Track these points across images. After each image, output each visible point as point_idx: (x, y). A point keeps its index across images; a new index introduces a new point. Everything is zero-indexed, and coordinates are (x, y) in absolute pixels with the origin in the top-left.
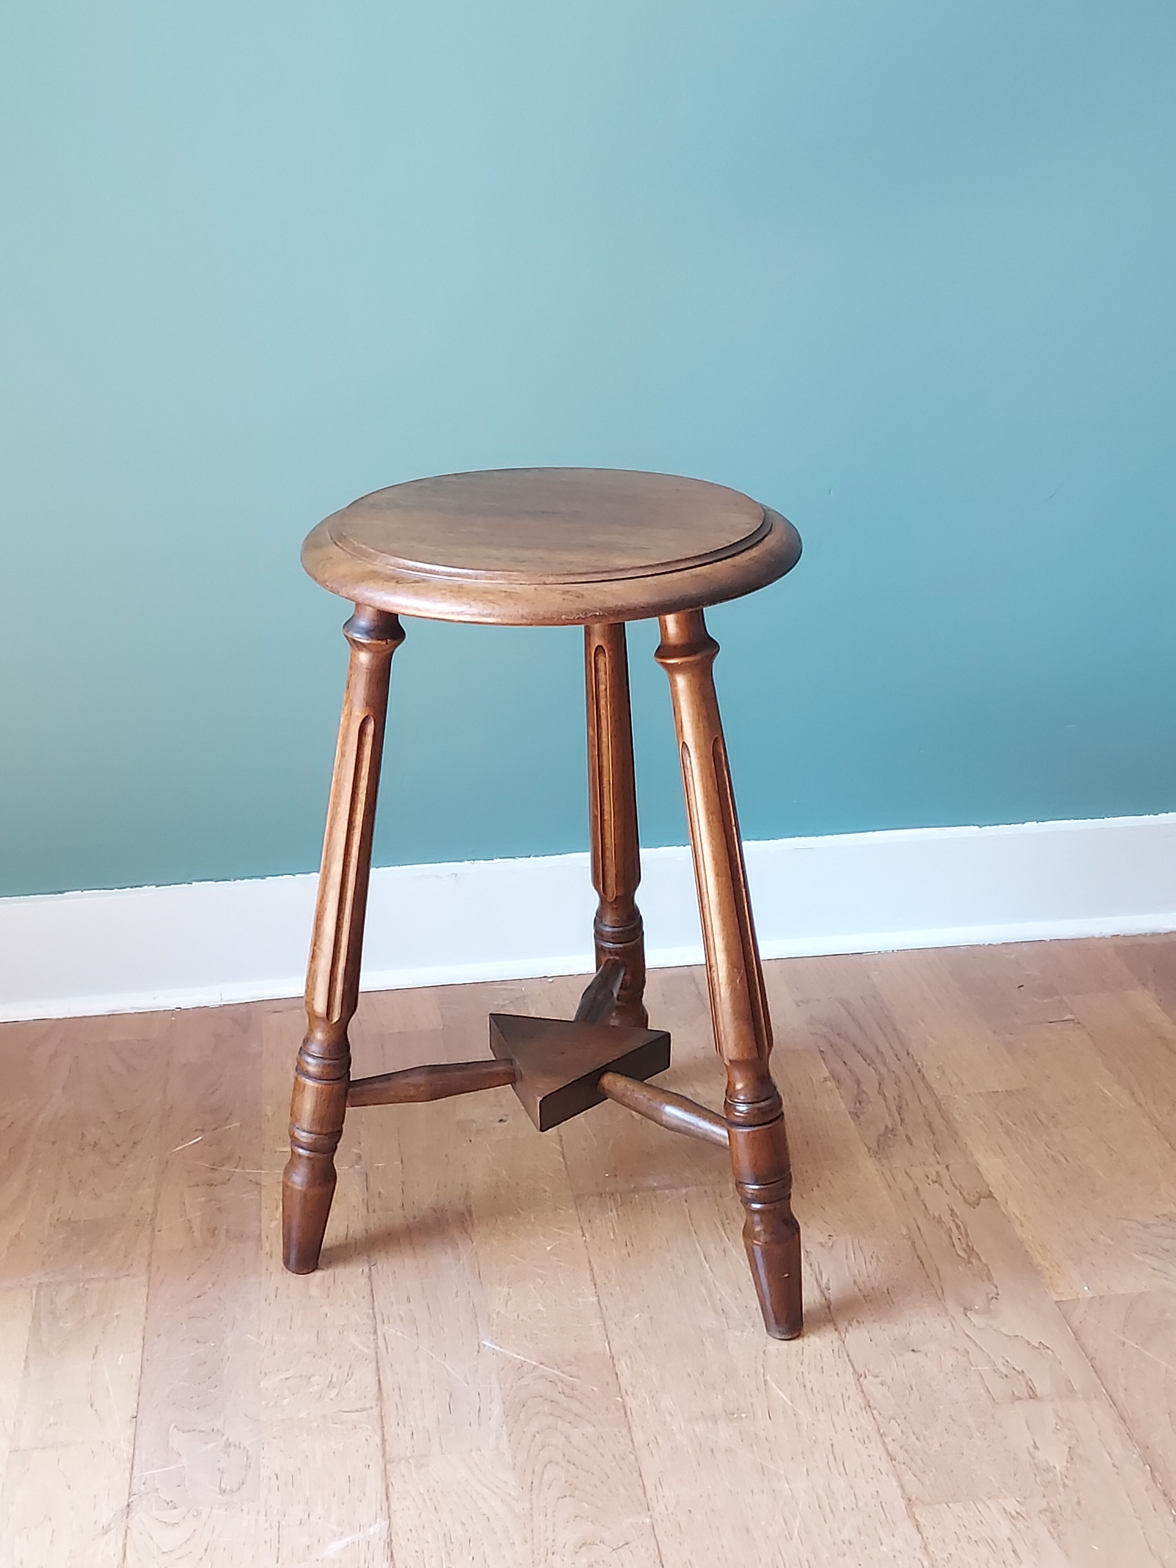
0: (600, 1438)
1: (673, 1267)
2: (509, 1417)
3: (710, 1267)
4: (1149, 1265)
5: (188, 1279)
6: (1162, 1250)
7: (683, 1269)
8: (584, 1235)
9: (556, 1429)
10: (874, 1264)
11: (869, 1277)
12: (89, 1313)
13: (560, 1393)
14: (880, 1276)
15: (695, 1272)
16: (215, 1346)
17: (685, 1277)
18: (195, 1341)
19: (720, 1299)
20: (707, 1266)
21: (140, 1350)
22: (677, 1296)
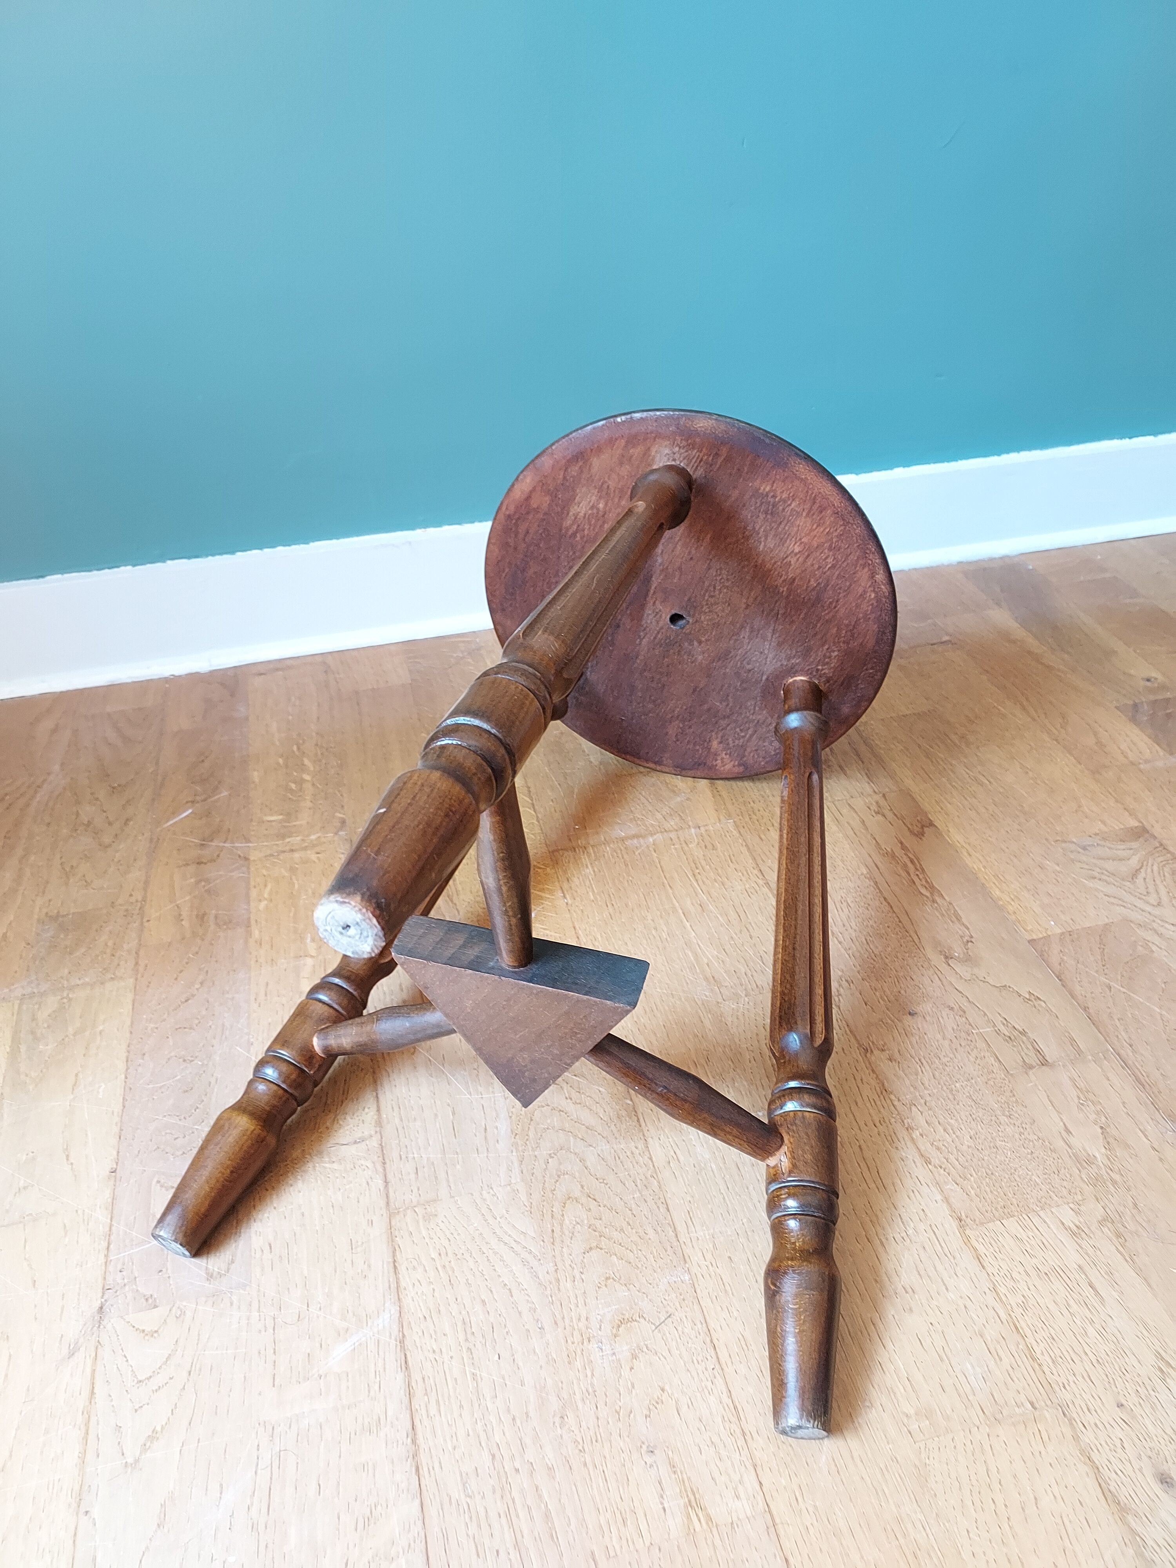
0: (617, 1158)
1: (656, 929)
2: (517, 1137)
3: (691, 926)
4: (1102, 891)
5: (176, 979)
6: (1108, 874)
7: (665, 930)
8: (565, 897)
9: (569, 1149)
10: (846, 910)
11: (844, 926)
12: (71, 1030)
13: (566, 1098)
14: (854, 924)
15: (677, 933)
16: (202, 1065)
17: (668, 939)
18: (181, 1060)
19: (708, 965)
20: (688, 924)
21: (123, 1076)
22: (666, 964)
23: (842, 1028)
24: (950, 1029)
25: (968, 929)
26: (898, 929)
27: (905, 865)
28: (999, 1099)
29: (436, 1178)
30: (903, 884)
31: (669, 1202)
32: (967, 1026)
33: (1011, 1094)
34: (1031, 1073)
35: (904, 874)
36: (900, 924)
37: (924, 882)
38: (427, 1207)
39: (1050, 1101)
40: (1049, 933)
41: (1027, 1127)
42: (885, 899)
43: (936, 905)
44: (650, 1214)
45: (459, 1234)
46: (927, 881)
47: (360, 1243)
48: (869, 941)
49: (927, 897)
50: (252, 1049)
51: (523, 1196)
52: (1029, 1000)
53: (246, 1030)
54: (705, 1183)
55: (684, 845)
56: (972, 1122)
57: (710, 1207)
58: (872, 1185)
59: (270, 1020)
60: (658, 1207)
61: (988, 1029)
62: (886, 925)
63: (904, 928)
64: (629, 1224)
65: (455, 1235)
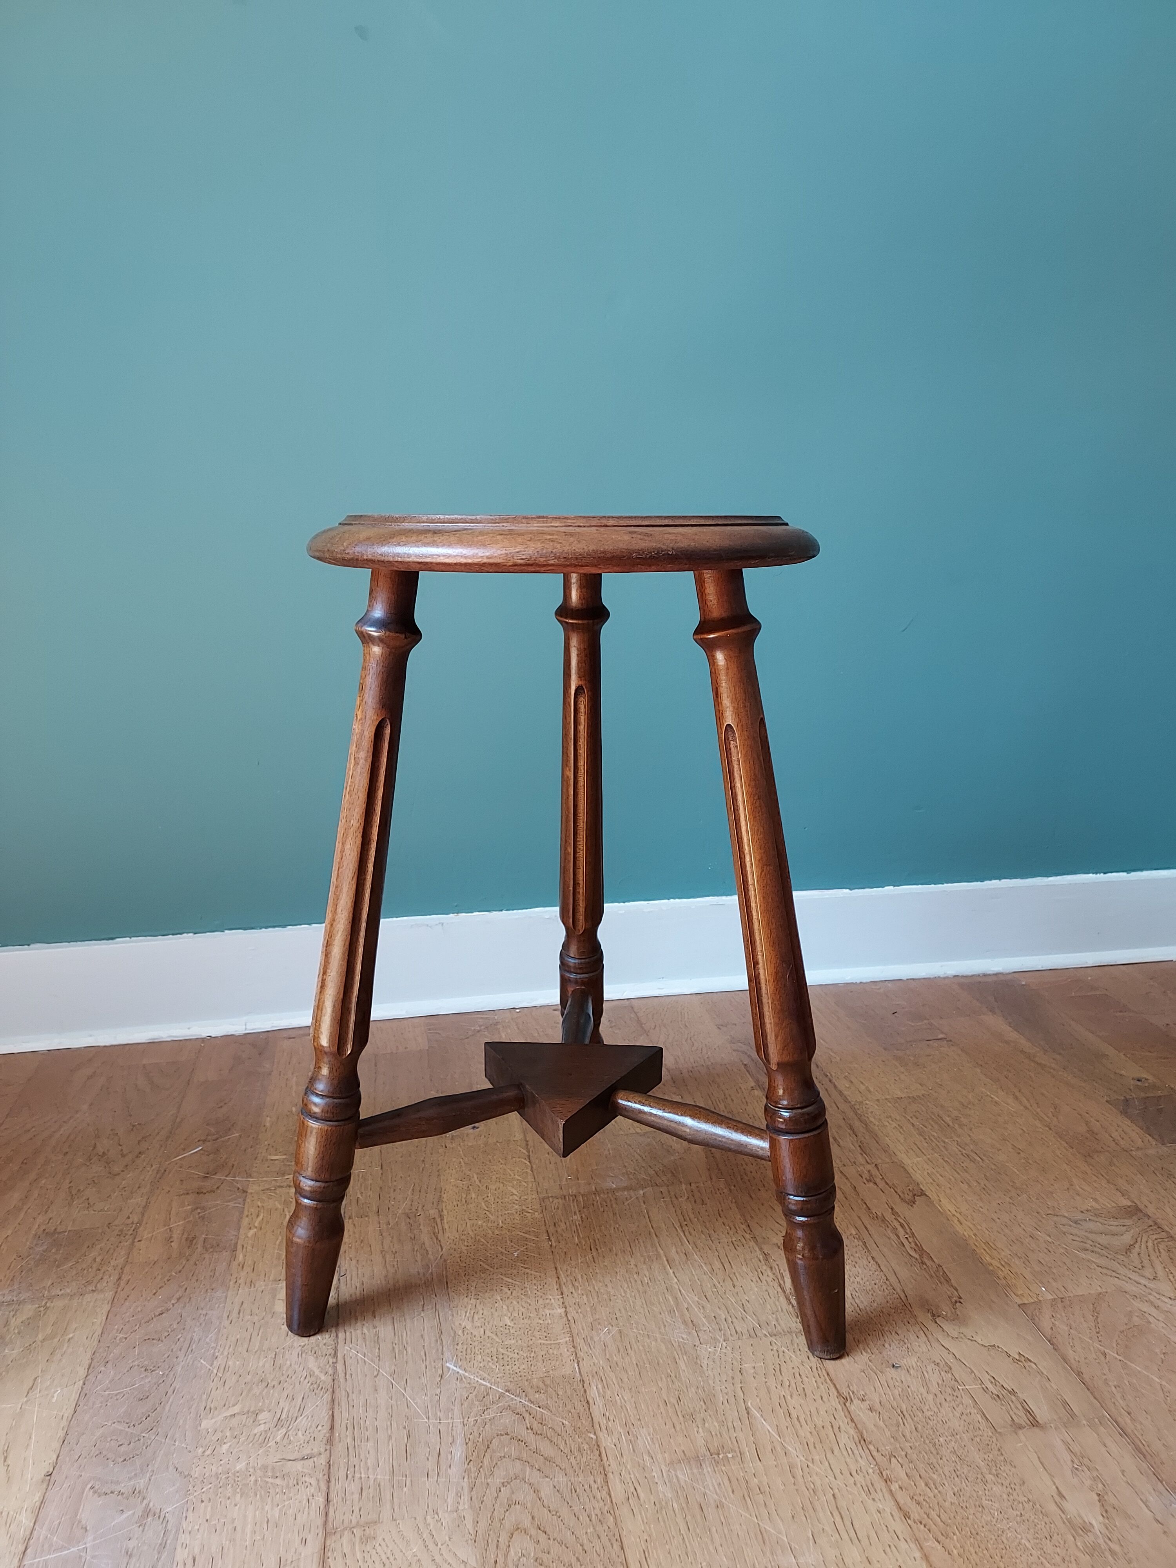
1: (638, 1273)
2: (471, 1464)
3: (674, 1273)
4: (1095, 1263)
6: (1100, 1247)
7: (647, 1275)
8: (549, 1240)
9: (524, 1480)
12: (40, 1336)
13: (527, 1429)
15: (660, 1278)
16: (163, 1374)
17: (650, 1284)
18: (143, 1369)
19: (687, 1309)
20: (671, 1271)
21: (81, 1382)
22: (645, 1306)
23: (822, 1377)
24: (935, 1384)
25: (957, 1290)
26: (885, 1287)
27: (895, 1229)
28: (986, 1457)
29: (380, 1500)
30: (892, 1246)
31: (624, 1539)
32: (953, 1382)
33: (999, 1453)
34: (1020, 1432)
35: (893, 1237)
36: (887, 1282)
37: (913, 1245)
38: (367, 1528)
39: (1041, 1463)
40: (1041, 1299)
41: (1016, 1487)
42: (873, 1258)
43: (925, 1266)
44: (602, 1551)
45: (395, 1559)
46: (916, 1244)
47: (289, 1562)
48: (854, 1296)
49: (917, 1259)
50: (215, 1362)
51: (469, 1523)
52: (1019, 1361)
53: (213, 1345)
54: (664, 1522)
55: (674, 1198)
56: (956, 1478)
57: (667, 1547)
58: (845, 1536)
59: (238, 1337)
60: (612, 1544)
61: (975, 1386)
62: (873, 1282)
63: (891, 1286)
64: (578, 1559)
65: (392, 1558)
